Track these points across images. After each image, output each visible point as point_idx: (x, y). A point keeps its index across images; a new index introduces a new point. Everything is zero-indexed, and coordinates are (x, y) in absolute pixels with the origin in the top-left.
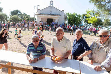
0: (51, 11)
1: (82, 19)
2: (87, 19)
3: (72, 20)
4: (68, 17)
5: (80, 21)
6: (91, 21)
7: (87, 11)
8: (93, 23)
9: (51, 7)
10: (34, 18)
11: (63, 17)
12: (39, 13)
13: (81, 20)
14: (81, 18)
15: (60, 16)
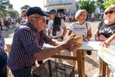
0: (60, 1)
1: (96, 6)
2: (104, 4)
10: (44, 11)
11: (74, 5)
15: (71, 5)
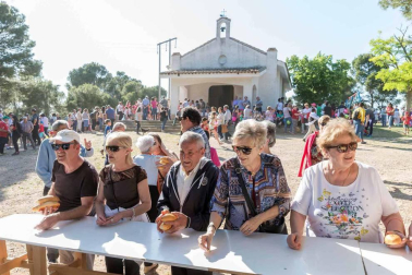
0: (222, 56)
1: (354, 78)
2: (380, 75)
3: (314, 84)
4: (295, 74)
5: (348, 86)
6: (395, 81)
7: (373, 43)
8: (408, 87)
9: (223, 40)
10: (158, 87)
11: (272, 74)
12: (176, 68)
13: (351, 80)
14: (353, 73)
15: (262, 73)
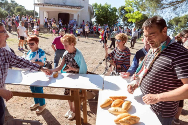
1: (118, 15)
2: (127, 15)
3: (103, 17)
4: (96, 11)
5: (116, 18)
6: (132, 18)
7: (126, 2)
8: (136, 21)
10: (34, 11)
11: (86, 10)
12: (41, 2)
13: (117, 16)
14: (118, 13)
